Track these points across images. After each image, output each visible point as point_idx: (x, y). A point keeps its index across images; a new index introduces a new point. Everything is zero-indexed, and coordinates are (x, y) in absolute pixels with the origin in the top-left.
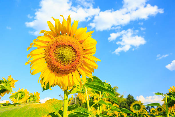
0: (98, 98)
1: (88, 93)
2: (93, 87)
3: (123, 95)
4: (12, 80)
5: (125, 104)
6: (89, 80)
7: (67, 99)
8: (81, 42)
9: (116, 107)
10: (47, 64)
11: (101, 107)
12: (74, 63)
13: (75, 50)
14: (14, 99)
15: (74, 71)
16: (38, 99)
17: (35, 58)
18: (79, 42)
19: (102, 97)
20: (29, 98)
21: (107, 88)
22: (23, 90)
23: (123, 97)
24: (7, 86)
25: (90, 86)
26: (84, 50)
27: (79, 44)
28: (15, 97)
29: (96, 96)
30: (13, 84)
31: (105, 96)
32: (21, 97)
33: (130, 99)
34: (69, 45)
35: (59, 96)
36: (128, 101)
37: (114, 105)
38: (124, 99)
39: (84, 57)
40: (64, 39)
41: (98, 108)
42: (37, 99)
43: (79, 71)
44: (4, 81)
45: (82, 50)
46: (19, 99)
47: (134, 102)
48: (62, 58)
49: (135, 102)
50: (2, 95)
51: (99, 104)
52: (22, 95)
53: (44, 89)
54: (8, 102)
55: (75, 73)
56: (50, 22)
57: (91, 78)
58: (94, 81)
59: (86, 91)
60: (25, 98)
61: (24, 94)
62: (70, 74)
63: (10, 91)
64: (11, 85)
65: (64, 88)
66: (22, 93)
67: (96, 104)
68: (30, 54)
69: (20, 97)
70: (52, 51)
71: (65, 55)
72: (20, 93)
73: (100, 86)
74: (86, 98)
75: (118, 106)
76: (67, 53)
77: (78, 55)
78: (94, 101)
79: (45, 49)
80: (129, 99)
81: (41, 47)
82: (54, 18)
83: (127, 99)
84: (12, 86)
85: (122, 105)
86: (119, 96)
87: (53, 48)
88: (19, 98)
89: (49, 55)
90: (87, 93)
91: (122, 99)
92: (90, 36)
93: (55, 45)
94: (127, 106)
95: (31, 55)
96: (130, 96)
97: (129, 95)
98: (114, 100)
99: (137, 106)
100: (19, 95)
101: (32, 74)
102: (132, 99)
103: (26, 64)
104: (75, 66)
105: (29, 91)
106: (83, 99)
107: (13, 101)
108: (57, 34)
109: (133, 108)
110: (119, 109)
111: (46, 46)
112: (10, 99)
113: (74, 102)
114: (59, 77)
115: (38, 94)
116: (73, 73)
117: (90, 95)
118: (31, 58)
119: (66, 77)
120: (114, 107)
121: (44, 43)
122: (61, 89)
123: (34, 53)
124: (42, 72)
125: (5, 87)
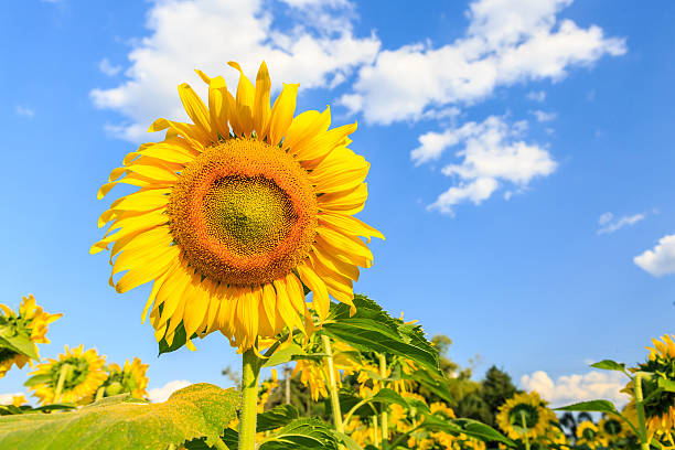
0: (375, 382)
1: (335, 362)
2: (356, 336)
3: (469, 371)
4: (38, 312)
5: (479, 406)
6: (340, 310)
7: (253, 385)
8: (309, 167)
9: (445, 416)
10: (176, 251)
11: (384, 414)
12: (282, 246)
13: (285, 197)
14: (43, 389)
15: (283, 276)
16: (142, 386)
17: (129, 226)
18: (303, 164)
19: (391, 376)
20: (106, 384)
21: (407, 341)
22: (80, 353)
23: (468, 377)
24: (18, 336)
25: (344, 334)
26: (318, 195)
27: (301, 174)
28: (50, 380)
29: (366, 371)
30: (41, 328)
31: (402, 372)
32: (73, 379)
33: (498, 386)
34: (262, 176)
35: (224, 373)
36: (491, 391)
37: (436, 407)
38: (473, 384)
39: (321, 223)
40: (245, 153)
41: (375, 418)
42: (138, 385)
43: (304, 277)
44: (7, 316)
45: (313, 199)
46: (66, 388)
47: (512, 397)
48: (237, 227)
49: (516, 396)
51: (378, 405)
52: (78, 373)
53: (164, 347)
54: (22, 400)
55: (286, 282)
56: (188, 87)
57: (349, 301)
58: (358, 315)
59: (329, 352)
60: (87, 386)
61: (86, 369)
62: (265, 287)
63: (27, 358)
64: (35, 333)
65: (244, 343)
66: (77, 365)
67: (367, 405)
68: (112, 213)
69: (69, 380)
70: (196, 200)
71: (247, 214)
72: (71, 363)
73: (382, 332)
74: (327, 379)
75: (450, 413)
76: (257, 206)
77: (297, 217)
78: (358, 391)
79: (169, 191)
80: (493, 386)
81: (156, 185)
82: (204, 72)
83: (486, 384)
84: (37, 338)
85: (465, 408)
86: (455, 375)
87: (202, 188)
88: (66, 382)
89: (186, 214)
90: (330, 360)
91: (466, 384)
92: (344, 142)
93: (210, 178)
94: (484, 410)
95: (114, 215)
96: (495, 373)
97: (493, 369)
98: (435, 387)
99: (523, 414)
100: (66, 372)
101: (119, 289)
102: (506, 386)
103: (95, 250)
104: (286, 258)
105: (104, 356)
106: (317, 383)
107: (42, 397)
108: (218, 136)
109: (509, 420)
110: (454, 425)
111: (173, 183)
112: (28, 388)
113: (280, 396)
114: (225, 301)
115: (140, 368)
116: (278, 283)
117: (341, 367)
118: (113, 228)
119: (251, 299)
120: (436, 414)
121: (166, 169)
122: (233, 344)
123: (126, 208)
124: (157, 279)
125: (10, 341)
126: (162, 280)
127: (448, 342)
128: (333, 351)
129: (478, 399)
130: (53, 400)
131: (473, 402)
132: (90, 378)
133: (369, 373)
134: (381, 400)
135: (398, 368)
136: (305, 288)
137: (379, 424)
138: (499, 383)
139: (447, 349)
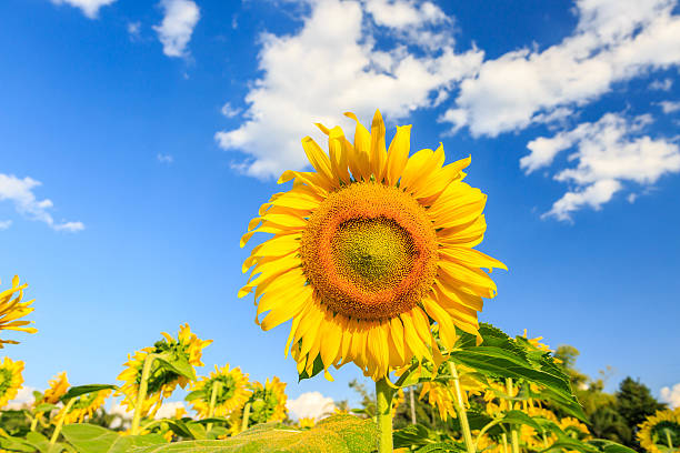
0: (502, 400)
1: (461, 383)
2: (483, 363)
3: (600, 382)
4: (193, 339)
5: (615, 419)
6: (467, 340)
7: (387, 412)
8: (426, 204)
9: (578, 432)
10: (310, 290)
11: (514, 433)
12: (406, 281)
13: (406, 234)
14: (199, 403)
15: (408, 309)
16: (282, 402)
17: (268, 270)
18: (421, 201)
19: (518, 395)
20: (252, 400)
21: (538, 368)
22: (227, 371)
23: (600, 389)
24: (180, 361)
25: (472, 361)
26: (437, 230)
27: (419, 211)
28: (204, 395)
29: (492, 389)
30: (197, 353)
31: (530, 391)
32: (223, 395)
33: (635, 398)
34: (383, 216)
35: (351, 385)
36: (627, 404)
37: (566, 422)
38: (607, 397)
39: (442, 257)
40: (366, 196)
41: (504, 435)
42: (278, 402)
43: (429, 309)
44: (169, 343)
45: (432, 233)
46: (218, 402)
47: (652, 414)
48: (363, 266)
49: (658, 412)
50: (165, 392)
51: (507, 426)
52: (226, 389)
54: (183, 412)
55: (411, 315)
56: (311, 139)
57: (474, 331)
58: (485, 344)
59: (455, 375)
60: (236, 401)
61: (233, 386)
62: (393, 320)
63: (188, 379)
64: (192, 358)
65: (376, 373)
66: (225, 382)
67: (497, 425)
68: (252, 259)
69: (220, 395)
70: (325, 243)
71: (371, 254)
72: (220, 380)
73: (511, 360)
74: (454, 399)
75: (584, 428)
76: (381, 245)
77: (418, 253)
78: (485, 409)
79: (300, 236)
80: (630, 399)
81: (288, 231)
82: (323, 125)
83: (620, 397)
84: (194, 361)
85: (599, 422)
86: (585, 387)
87: (329, 231)
88: (217, 397)
89: (317, 257)
90: (456, 382)
91: (598, 396)
92: (459, 176)
93: (335, 221)
94: (620, 424)
95: (255, 261)
96: (631, 385)
97: (628, 381)
98: (567, 405)
99: (668, 432)
100: (217, 388)
101: (264, 328)
102: (644, 399)
103: (242, 294)
104: (411, 292)
105: (246, 375)
106: (445, 405)
107: (199, 410)
108: (339, 183)
109: (652, 439)
110: (591, 446)
111: (303, 228)
112: (188, 402)
113: (405, 409)
114: (356, 334)
115: (279, 386)
116: (404, 316)
117: (468, 388)
118: (255, 273)
119: (380, 332)
120: (567, 430)
121: (294, 215)
122: (366, 374)
123: (264, 255)
124: (295, 317)
125: (174, 364)
126: (299, 317)
127: (574, 353)
128: (458, 372)
129: (612, 412)
130: (208, 414)
131: (607, 415)
132: (237, 395)
133: (496, 391)
134: (510, 421)
135: (525, 387)
136: (429, 318)
137: (509, 441)
138: (636, 395)
139: (573, 360)
